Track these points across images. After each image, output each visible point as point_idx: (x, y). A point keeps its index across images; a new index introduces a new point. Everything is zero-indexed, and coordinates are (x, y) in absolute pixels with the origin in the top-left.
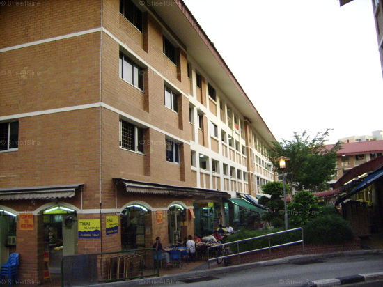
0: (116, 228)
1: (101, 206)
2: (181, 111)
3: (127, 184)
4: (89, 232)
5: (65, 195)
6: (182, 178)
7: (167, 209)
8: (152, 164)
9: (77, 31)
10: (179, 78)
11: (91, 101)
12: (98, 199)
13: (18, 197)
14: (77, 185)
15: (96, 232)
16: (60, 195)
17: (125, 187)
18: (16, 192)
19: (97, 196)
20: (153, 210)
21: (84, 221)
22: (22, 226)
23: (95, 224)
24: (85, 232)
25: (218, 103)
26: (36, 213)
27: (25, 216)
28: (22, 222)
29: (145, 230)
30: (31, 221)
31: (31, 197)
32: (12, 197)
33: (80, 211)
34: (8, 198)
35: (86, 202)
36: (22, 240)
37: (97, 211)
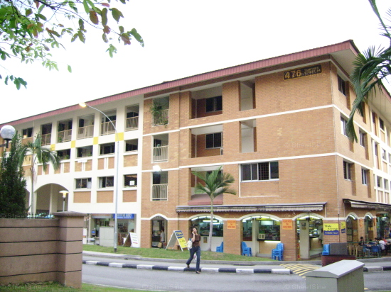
0: (344, 229)
1: (339, 216)
2: (367, 146)
3: (352, 202)
4: (331, 231)
5: (316, 209)
6: (370, 196)
7: (364, 218)
8: (357, 188)
9: (316, 106)
10: (365, 121)
11: (329, 152)
12: (337, 211)
13: (283, 209)
14: (324, 203)
15: (336, 231)
16: (313, 209)
17: (350, 204)
18: (281, 206)
19: (336, 209)
20: (358, 218)
21: (327, 224)
22: (284, 227)
23: (335, 227)
24: (328, 231)
25: (385, 132)
26: (294, 219)
27: (286, 221)
28: (284, 224)
29: (352, 232)
30: (290, 224)
31: (292, 209)
32: (279, 210)
33: (324, 218)
34: (276, 210)
35: (328, 213)
36: (284, 235)
37: (337, 219)
